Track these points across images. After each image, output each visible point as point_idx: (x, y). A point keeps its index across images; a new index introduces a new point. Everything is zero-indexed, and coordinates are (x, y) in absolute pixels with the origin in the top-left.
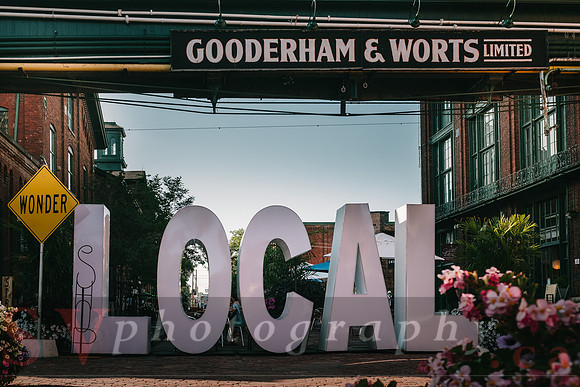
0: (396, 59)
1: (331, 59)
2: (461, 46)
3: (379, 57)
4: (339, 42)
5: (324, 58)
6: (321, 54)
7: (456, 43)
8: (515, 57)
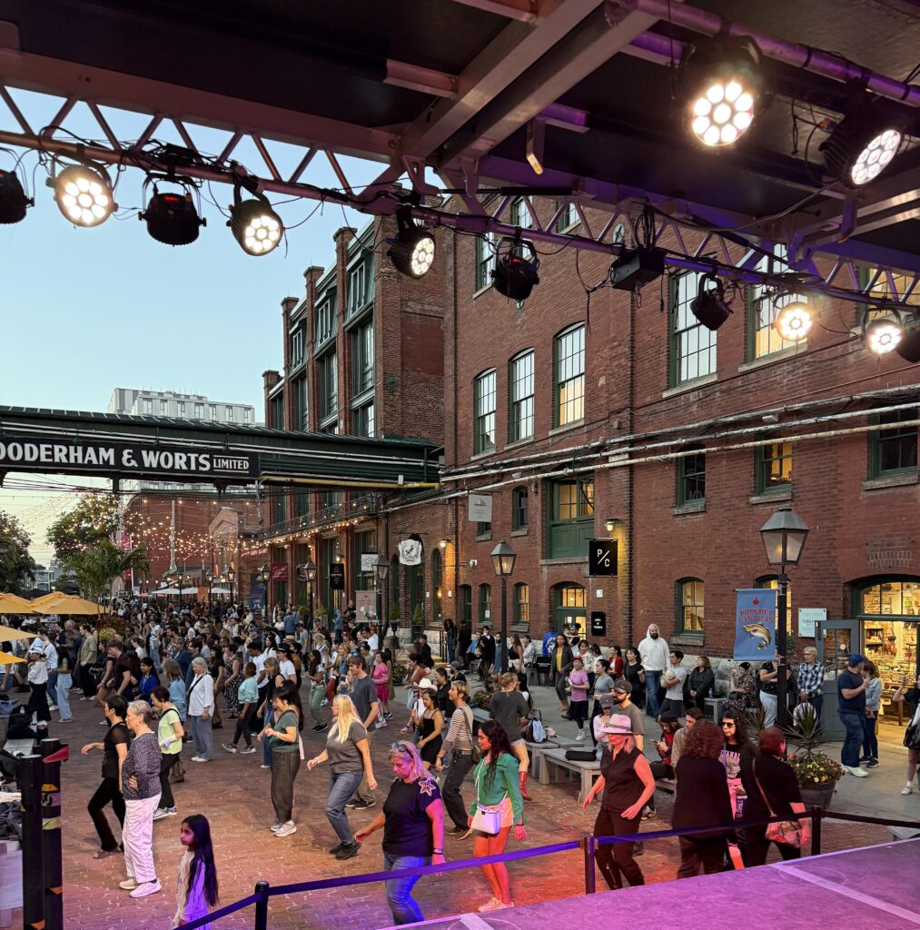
0: (147, 465)
1: (95, 462)
2: (197, 459)
3: (133, 463)
4: (102, 450)
5: (90, 461)
6: (87, 458)
7: (193, 456)
8: (237, 469)
